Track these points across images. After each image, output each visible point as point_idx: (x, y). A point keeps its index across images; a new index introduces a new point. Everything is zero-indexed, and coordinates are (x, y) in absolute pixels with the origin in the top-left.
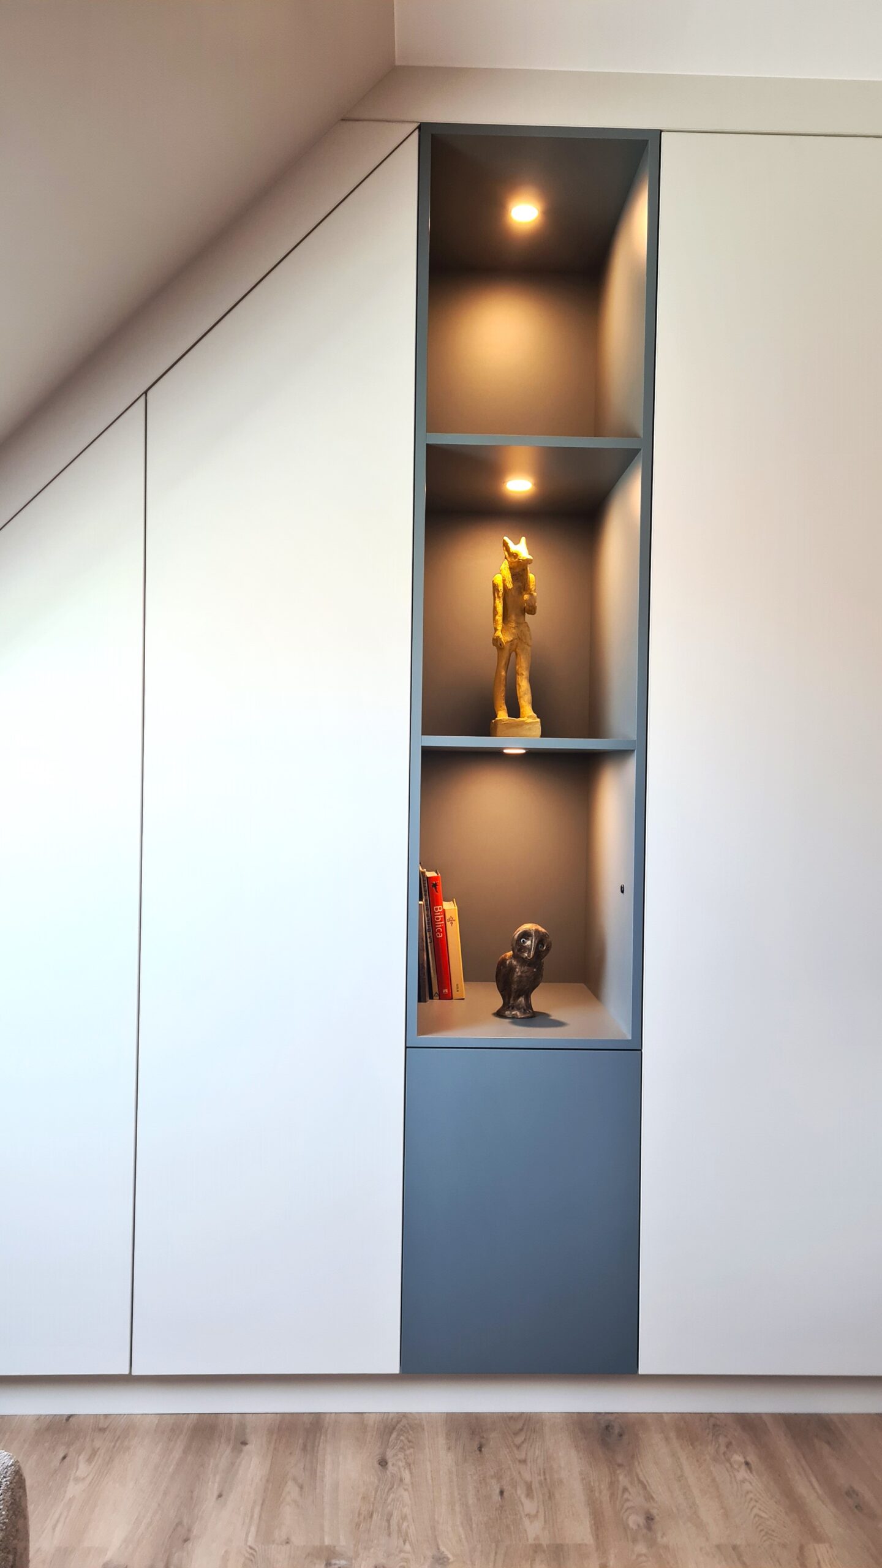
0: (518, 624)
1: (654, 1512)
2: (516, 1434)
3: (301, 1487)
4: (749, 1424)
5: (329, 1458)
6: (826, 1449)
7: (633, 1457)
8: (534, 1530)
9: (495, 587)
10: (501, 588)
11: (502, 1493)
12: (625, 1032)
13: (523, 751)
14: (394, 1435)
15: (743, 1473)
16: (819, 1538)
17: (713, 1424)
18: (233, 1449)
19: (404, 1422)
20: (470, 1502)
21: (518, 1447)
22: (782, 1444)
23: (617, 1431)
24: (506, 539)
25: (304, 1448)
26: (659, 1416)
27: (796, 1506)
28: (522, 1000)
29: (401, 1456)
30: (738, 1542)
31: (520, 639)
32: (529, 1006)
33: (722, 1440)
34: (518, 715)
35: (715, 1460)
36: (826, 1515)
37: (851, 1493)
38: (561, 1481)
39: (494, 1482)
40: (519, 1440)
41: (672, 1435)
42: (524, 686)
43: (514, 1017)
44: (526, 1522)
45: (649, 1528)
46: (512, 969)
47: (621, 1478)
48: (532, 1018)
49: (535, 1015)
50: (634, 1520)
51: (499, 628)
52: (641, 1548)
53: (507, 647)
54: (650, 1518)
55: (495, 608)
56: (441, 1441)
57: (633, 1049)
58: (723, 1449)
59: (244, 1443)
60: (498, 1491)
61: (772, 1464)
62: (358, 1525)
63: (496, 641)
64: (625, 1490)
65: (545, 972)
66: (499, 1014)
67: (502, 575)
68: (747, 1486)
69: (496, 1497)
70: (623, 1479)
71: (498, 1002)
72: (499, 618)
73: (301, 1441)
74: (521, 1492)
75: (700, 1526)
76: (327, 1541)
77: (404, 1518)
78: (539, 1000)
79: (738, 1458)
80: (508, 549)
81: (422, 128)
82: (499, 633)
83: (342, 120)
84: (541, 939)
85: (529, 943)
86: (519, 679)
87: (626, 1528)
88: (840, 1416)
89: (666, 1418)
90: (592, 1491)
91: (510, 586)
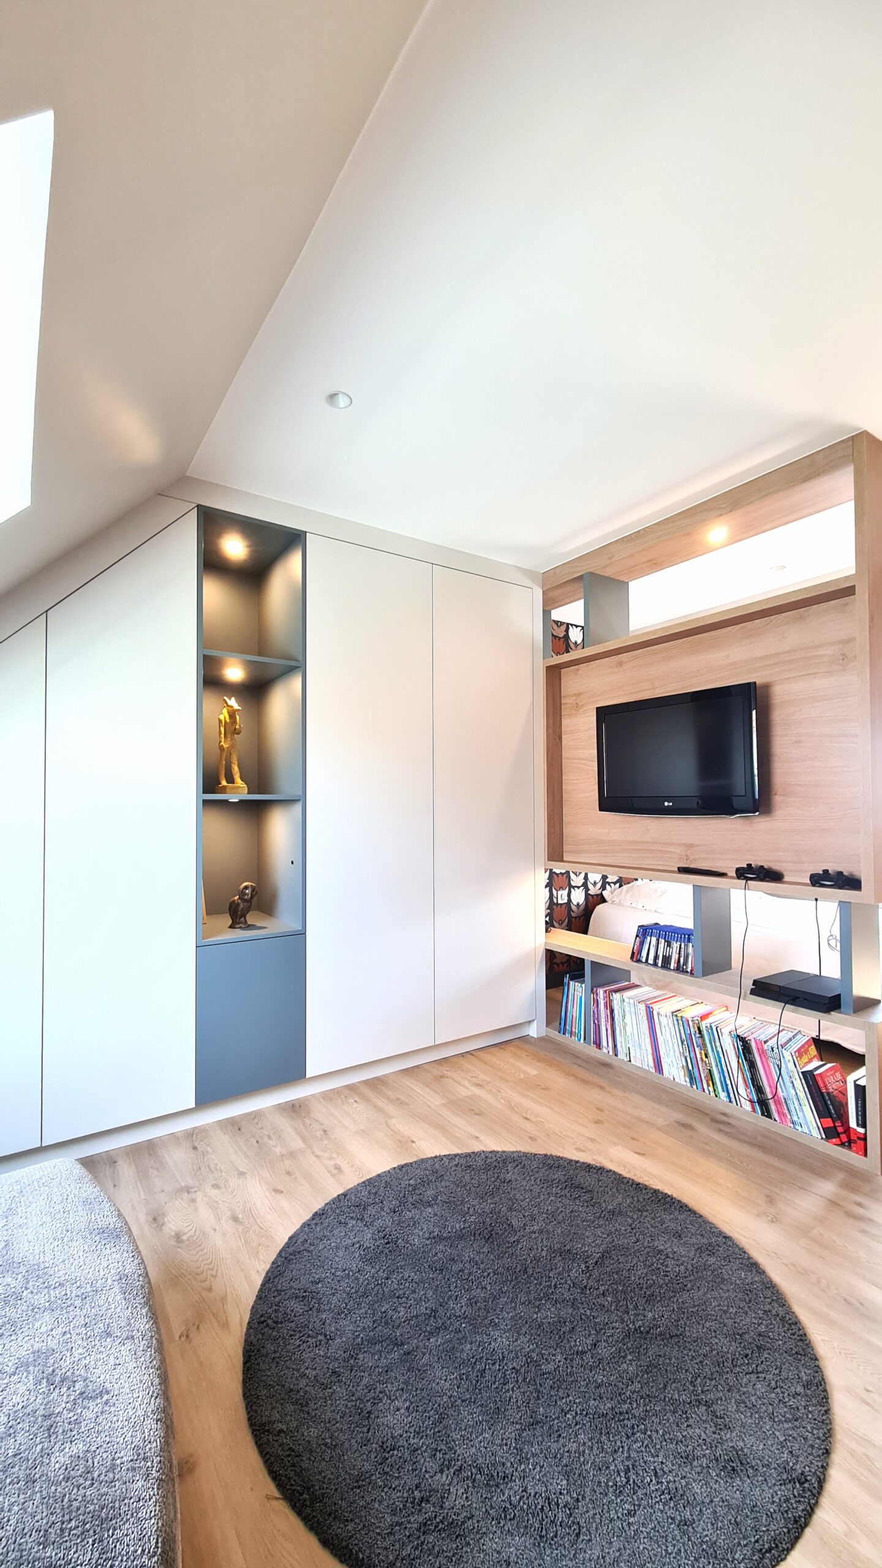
0: (232, 739)
1: (326, 1129)
2: (253, 1119)
3: (157, 1169)
4: (351, 1088)
5: (166, 1155)
6: (383, 1088)
7: (309, 1113)
8: (278, 1150)
9: (220, 721)
10: (223, 722)
11: (257, 1142)
12: (297, 927)
13: (237, 800)
14: (194, 1136)
15: (355, 1105)
16: (391, 1117)
17: (337, 1092)
18: (110, 1166)
19: (196, 1130)
20: (245, 1149)
21: (257, 1124)
22: (365, 1090)
23: (298, 1105)
24: (225, 698)
25: (150, 1155)
26: (313, 1095)
27: (379, 1110)
28: (243, 919)
29: (202, 1143)
30: (363, 1128)
31: (232, 746)
32: (246, 922)
33: (342, 1097)
34: (233, 782)
35: (343, 1104)
36: (390, 1108)
37: (398, 1099)
38: (282, 1130)
39: (252, 1139)
40: (255, 1121)
41: (322, 1100)
42: (235, 769)
43: (240, 928)
44: (274, 1149)
45: (326, 1135)
46: (238, 905)
47: (307, 1121)
48: (250, 927)
49: (249, 926)
50: (319, 1134)
51: (223, 740)
52: (326, 1142)
53: (226, 750)
54: (325, 1131)
55: (220, 731)
56: (219, 1132)
57: (303, 933)
58: (344, 1099)
59: (115, 1162)
60: (255, 1142)
61: (367, 1100)
62: (195, 1174)
63: (221, 748)
64: (310, 1125)
65: (253, 906)
66: (231, 927)
67: (224, 715)
68: (358, 1109)
69: (256, 1144)
70: (308, 1121)
71: (230, 922)
72: (223, 736)
73: (146, 1152)
74: (266, 1139)
75: (346, 1128)
76: (183, 1184)
77: (216, 1164)
78: (250, 919)
79: (351, 1100)
80: (226, 703)
81: (198, 506)
82: (222, 743)
83: (159, 494)
84: (253, 889)
85: (247, 891)
86: (233, 765)
87: (316, 1137)
88: (384, 1075)
89: (317, 1095)
90: (297, 1129)
91: (228, 721)
